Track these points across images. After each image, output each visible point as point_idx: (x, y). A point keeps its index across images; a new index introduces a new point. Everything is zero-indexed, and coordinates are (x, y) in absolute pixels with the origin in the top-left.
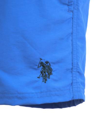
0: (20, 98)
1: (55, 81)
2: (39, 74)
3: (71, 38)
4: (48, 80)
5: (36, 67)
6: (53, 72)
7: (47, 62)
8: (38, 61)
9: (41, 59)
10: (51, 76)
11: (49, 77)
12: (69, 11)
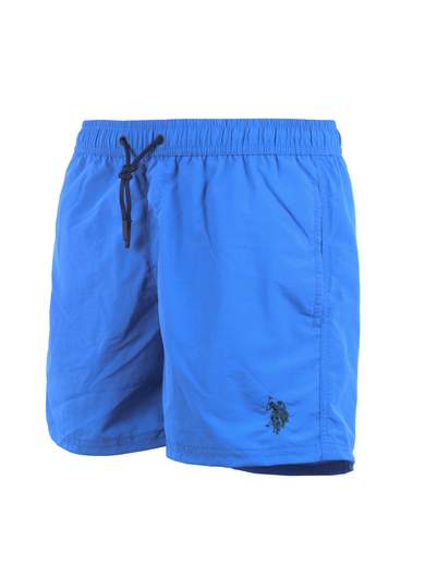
0: (238, 456)
1: (294, 431)
2: (268, 421)
3: (318, 366)
4: (282, 430)
5: (263, 410)
6: (289, 419)
7: (280, 403)
8: (266, 401)
9: (270, 398)
10: (287, 424)
11: (283, 426)
12: (314, 325)
